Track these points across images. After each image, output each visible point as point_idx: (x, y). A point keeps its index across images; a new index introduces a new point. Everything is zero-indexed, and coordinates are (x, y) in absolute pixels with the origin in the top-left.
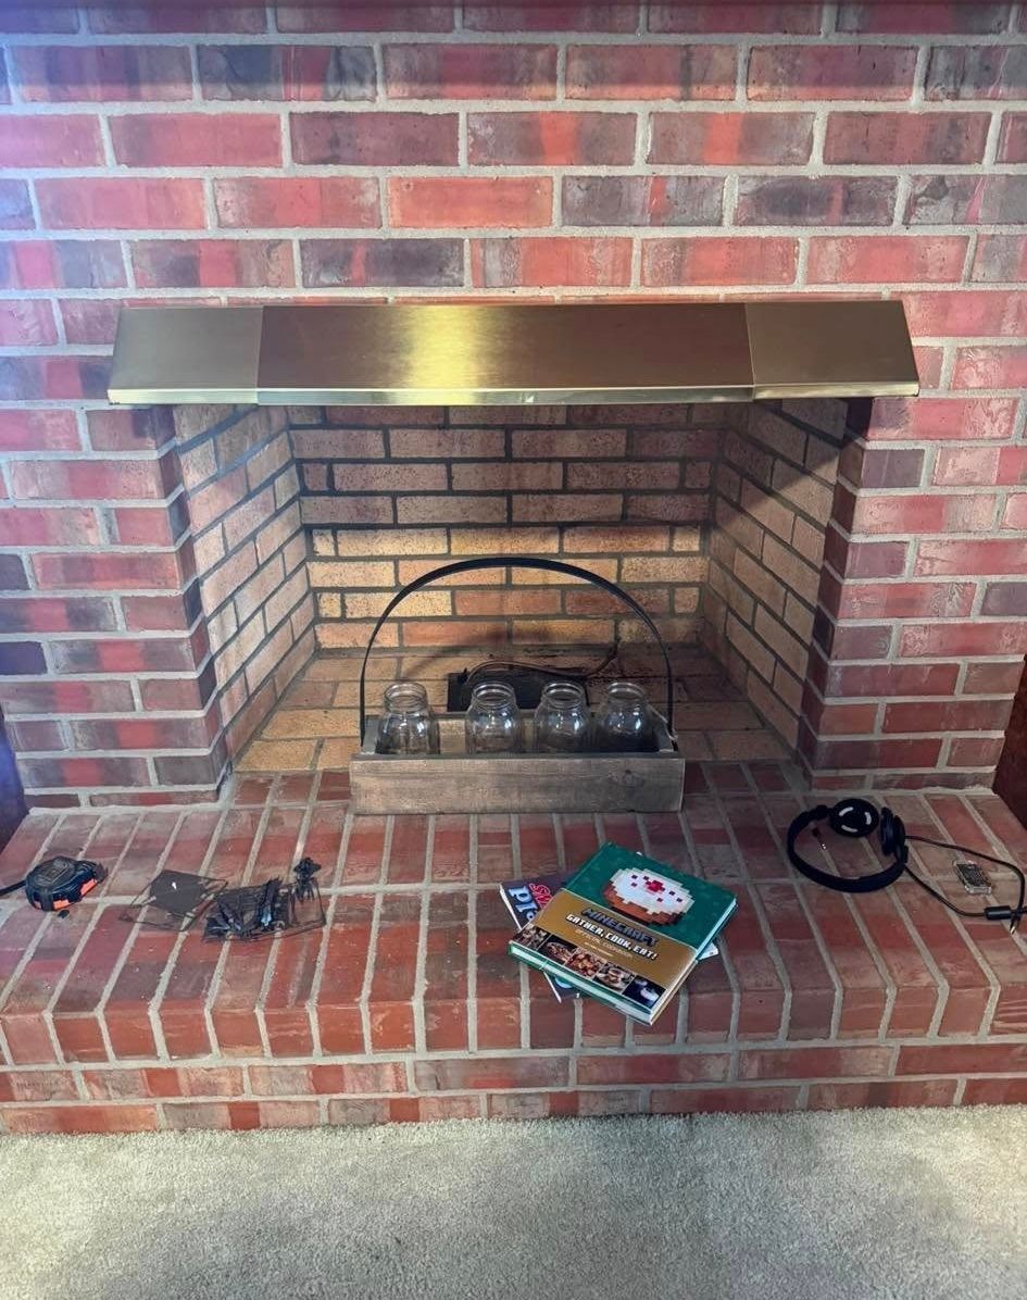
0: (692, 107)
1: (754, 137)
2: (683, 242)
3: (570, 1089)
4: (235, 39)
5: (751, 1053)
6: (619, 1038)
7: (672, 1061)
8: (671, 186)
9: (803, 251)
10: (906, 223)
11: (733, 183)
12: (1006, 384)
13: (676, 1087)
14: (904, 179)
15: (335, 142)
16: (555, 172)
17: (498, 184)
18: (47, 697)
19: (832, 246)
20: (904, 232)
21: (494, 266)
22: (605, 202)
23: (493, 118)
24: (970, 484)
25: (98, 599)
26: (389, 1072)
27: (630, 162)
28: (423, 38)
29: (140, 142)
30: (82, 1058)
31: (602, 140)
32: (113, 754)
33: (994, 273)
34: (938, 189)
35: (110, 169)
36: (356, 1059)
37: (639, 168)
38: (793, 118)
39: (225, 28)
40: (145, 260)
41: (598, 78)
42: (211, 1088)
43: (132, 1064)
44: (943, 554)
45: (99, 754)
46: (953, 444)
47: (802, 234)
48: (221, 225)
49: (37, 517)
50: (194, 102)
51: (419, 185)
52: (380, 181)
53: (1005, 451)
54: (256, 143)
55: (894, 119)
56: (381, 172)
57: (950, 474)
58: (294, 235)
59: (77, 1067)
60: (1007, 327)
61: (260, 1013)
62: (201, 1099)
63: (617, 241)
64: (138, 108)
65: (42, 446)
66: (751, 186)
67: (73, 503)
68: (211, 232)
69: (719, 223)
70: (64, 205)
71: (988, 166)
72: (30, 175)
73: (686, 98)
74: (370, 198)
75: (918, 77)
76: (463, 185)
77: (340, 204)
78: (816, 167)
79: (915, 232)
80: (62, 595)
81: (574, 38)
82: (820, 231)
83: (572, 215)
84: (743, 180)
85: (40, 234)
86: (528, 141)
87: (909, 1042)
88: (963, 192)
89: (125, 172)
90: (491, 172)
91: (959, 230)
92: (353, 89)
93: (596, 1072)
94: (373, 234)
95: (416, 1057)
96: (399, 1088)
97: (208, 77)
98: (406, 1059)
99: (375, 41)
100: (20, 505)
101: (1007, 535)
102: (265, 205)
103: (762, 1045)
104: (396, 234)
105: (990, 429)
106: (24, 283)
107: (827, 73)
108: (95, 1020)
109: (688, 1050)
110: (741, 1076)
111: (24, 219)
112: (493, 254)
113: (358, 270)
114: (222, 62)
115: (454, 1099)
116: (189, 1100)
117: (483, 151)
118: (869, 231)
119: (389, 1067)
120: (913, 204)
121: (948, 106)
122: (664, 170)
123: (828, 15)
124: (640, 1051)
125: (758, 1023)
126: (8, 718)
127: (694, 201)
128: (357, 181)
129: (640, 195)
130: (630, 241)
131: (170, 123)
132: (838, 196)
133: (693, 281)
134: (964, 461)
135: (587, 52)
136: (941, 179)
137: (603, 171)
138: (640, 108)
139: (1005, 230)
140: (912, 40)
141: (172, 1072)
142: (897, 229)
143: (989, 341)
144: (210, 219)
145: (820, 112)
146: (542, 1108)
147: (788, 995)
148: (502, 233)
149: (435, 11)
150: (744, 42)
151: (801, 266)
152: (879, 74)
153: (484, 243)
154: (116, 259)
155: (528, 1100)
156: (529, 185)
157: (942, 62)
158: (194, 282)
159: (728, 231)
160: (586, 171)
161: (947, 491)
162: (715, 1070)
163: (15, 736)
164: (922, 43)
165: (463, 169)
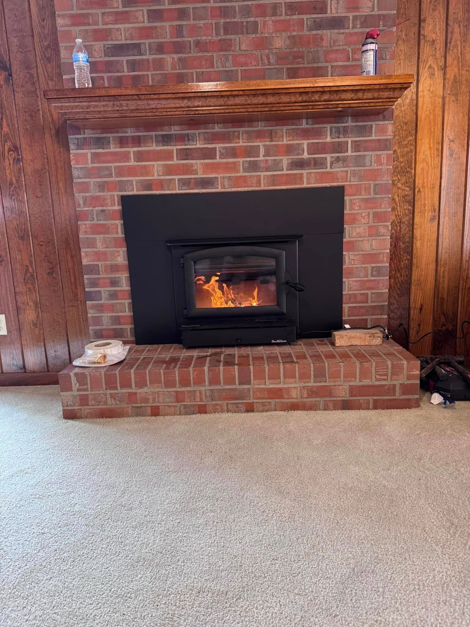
0: (273, 143)
1: (289, 149)
2: (274, 175)
3: (251, 401)
4: (164, 133)
5: (304, 387)
6: (263, 381)
7: (280, 390)
8: (270, 162)
9: (305, 176)
10: (331, 168)
11: (285, 161)
12: (366, 208)
13: (283, 400)
14: (329, 157)
15: (187, 155)
16: (241, 160)
17: (227, 163)
18: (101, 308)
19: (313, 175)
20: (331, 170)
21: (226, 183)
22: (254, 166)
23: (225, 148)
24: (360, 237)
25: (119, 277)
26: (198, 394)
27: (259, 157)
28: (208, 131)
29: (140, 157)
30: (111, 388)
31: (252, 152)
32: (118, 327)
33: (357, 179)
34: (338, 159)
35: (132, 163)
36: (188, 389)
37: (261, 158)
38: (298, 144)
39: (162, 131)
40: (139, 184)
41: (250, 139)
42: (146, 400)
43: (124, 391)
44: (356, 258)
45: (114, 327)
46: (354, 225)
47: (305, 172)
48: (158, 175)
49: (105, 254)
50: (154, 147)
51: (207, 164)
52: (197, 164)
53: (369, 227)
54: (168, 156)
55: (325, 144)
56: (198, 161)
57: (354, 234)
58: (176, 177)
59: (109, 392)
60: (363, 193)
61: (162, 371)
62: (143, 405)
63: (257, 176)
64: (140, 149)
65: (108, 233)
66: (290, 161)
67: (114, 249)
68: (156, 177)
69: (283, 170)
70: (120, 172)
71: (349, 153)
72: (113, 165)
73: (272, 141)
74: (195, 168)
75: (329, 134)
76: (219, 164)
77: (187, 170)
78: (306, 155)
79: (333, 170)
80: (109, 276)
81: (243, 129)
82: (309, 171)
83: (245, 170)
84: (288, 159)
85: (114, 179)
86: (233, 152)
87: (351, 384)
88: (345, 159)
89: (136, 163)
90: (224, 160)
91: (345, 169)
92: (191, 143)
93: (258, 394)
94: (196, 176)
95: (205, 388)
96: (201, 400)
97: (157, 142)
98: (202, 389)
99: (197, 132)
100: (100, 250)
101: (375, 252)
102: (170, 170)
103: (307, 384)
104: (202, 176)
105: (363, 221)
106: (108, 191)
107: (306, 134)
108: (116, 374)
109: (285, 386)
110: (302, 397)
111: (110, 175)
112: (226, 180)
113: (192, 186)
114: (161, 138)
115: (217, 405)
116: (139, 405)
117: (222, 156)
118: (322, 170)
119: (198, 392)
120: (332, 163)
121: (337, 140)
122: (267, 158)
123: (304, 121)
124: (271, 386)
125: (304, 376)
126: (89, 315)
127: (277, 165)
128: (192, 164)
129: (262, 165)
130: (260, 176)
131: (148, 152)
132: (313, 162)
133: (277, 185)
134: (358, 230)
135: (247, 132)
136: (338, 157)
137: (252, 159)
138: (261, 144)
139: (357, 168)
140: (325, 125)
141: (136, 393)
142: (329, 169)
143: (358, 197)
144: (156, 174)
145: (305, 143)
146: (243, 408)
147: (312, 365)
148: (228, 175)
149: (211, 125)
150: (285, 128)
151: (305, 180)
152: (318, 133)
153: (224, 178)
154: (132, 184)
155: (240, 405)
156: (234, 163)
157: (334, 130)
158: (151, 190)
159: (285, 172)
160: (248, 159)
161: (354, 239)
162: (294, 394)
163: (90, 321)
164: (328, 126)
165: (218, 160)
